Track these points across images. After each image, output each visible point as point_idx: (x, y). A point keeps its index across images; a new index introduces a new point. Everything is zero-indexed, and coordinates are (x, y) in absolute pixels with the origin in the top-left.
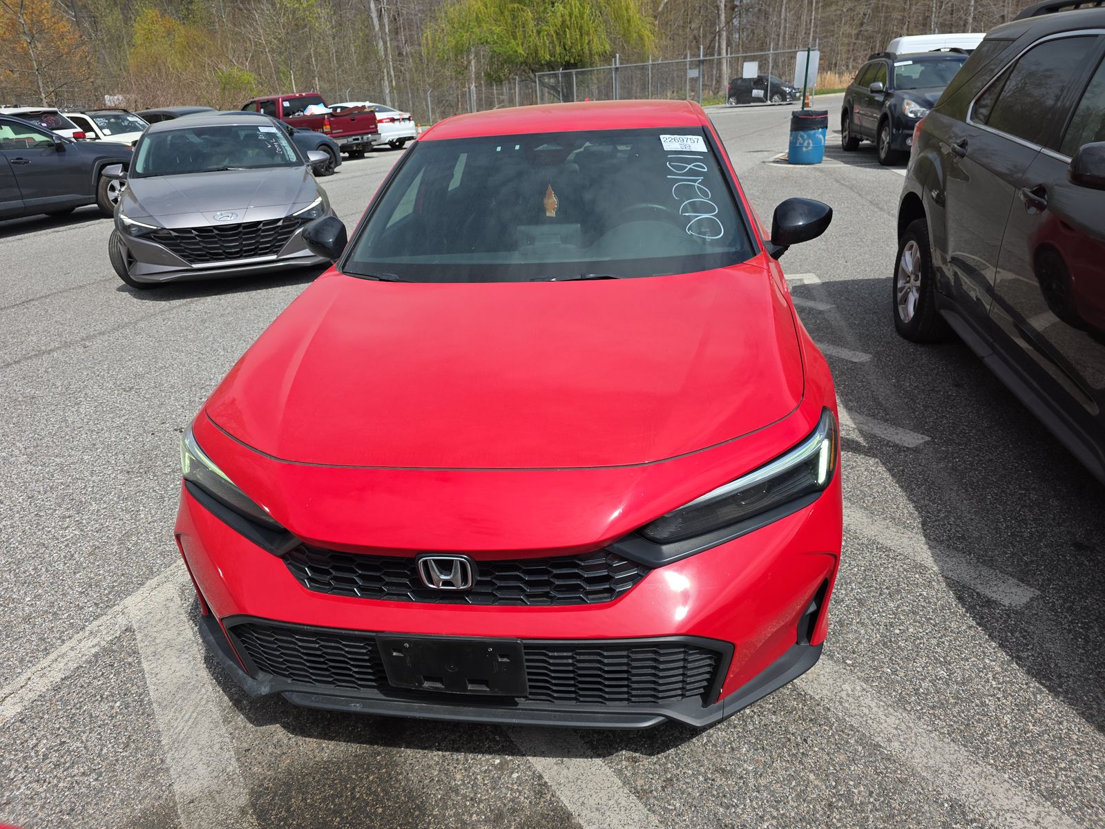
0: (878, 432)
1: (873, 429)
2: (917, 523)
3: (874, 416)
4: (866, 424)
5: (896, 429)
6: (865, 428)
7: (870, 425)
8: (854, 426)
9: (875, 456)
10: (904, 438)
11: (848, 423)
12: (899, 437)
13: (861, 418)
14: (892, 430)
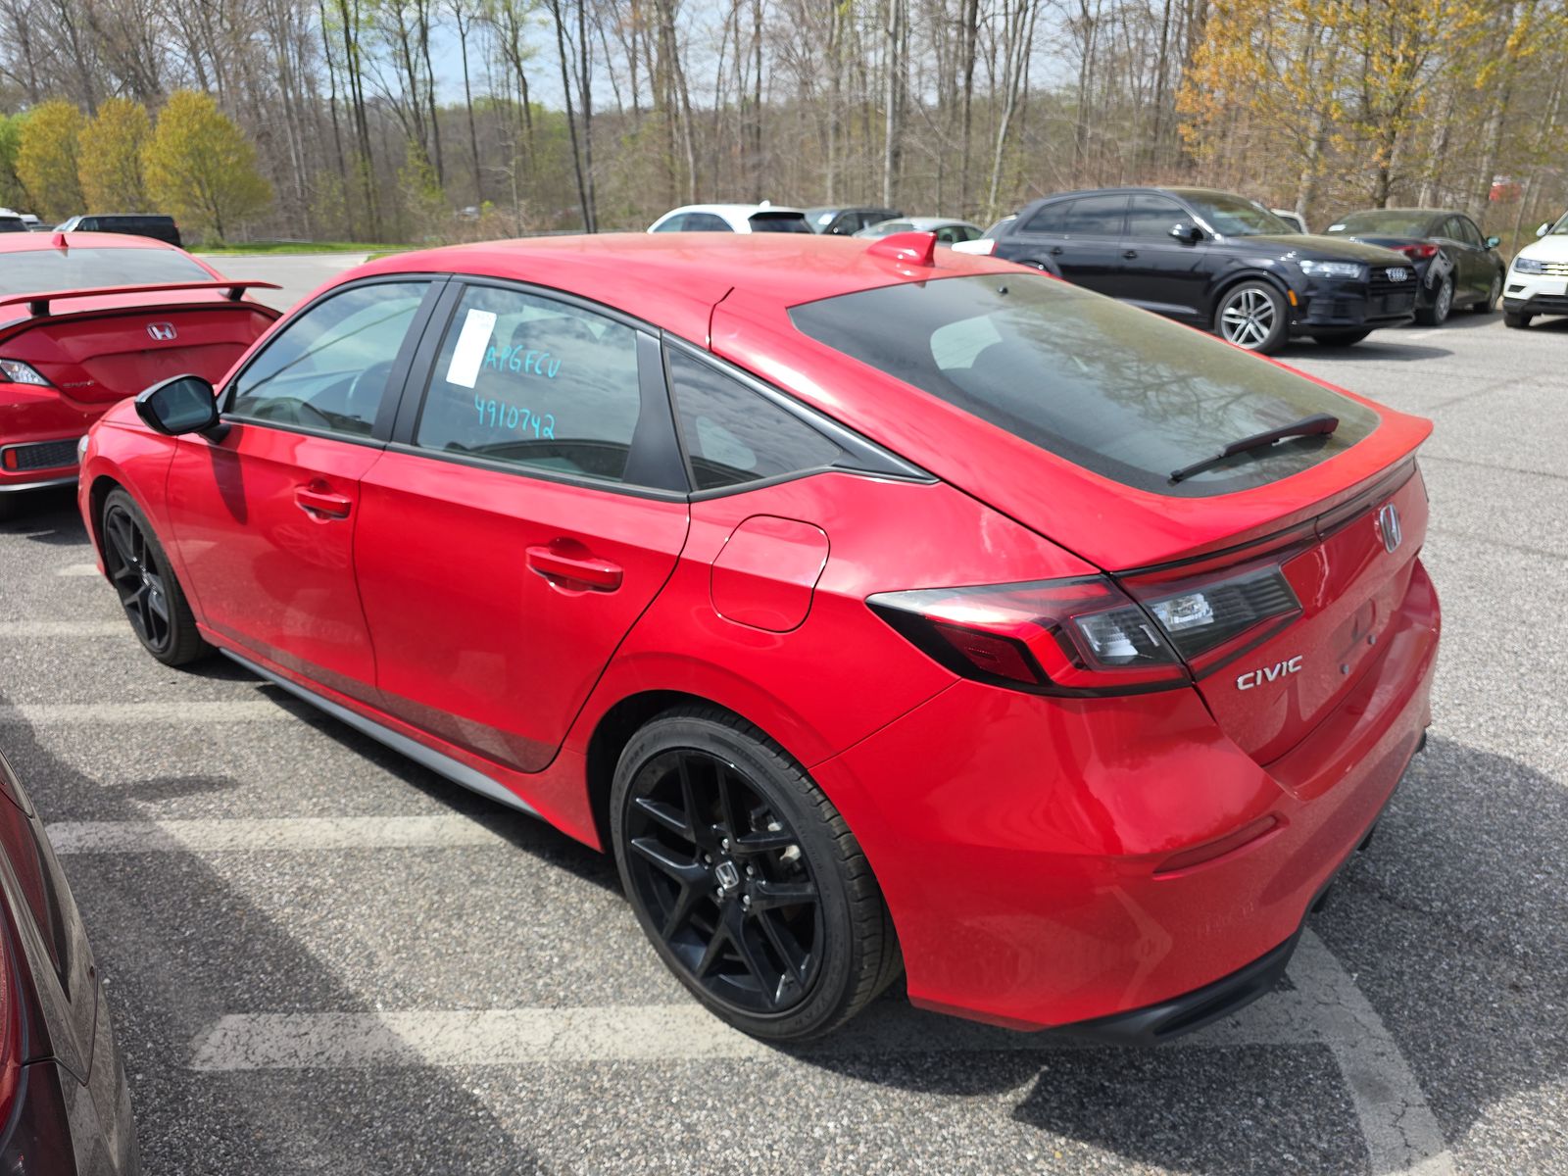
0: (115, 829)
1: (126, 831)
2: (39, 738)
3: (130, 858)
4: (140, 836)
5: (81, 849)
6: (139, 828)
7: (131, 837)
8: (161, 824)
9: (111, 788)
10: (66, 834)
11: (175, 825)
12: (74, 834)
13: (154, 843)
14: (91, 842)
